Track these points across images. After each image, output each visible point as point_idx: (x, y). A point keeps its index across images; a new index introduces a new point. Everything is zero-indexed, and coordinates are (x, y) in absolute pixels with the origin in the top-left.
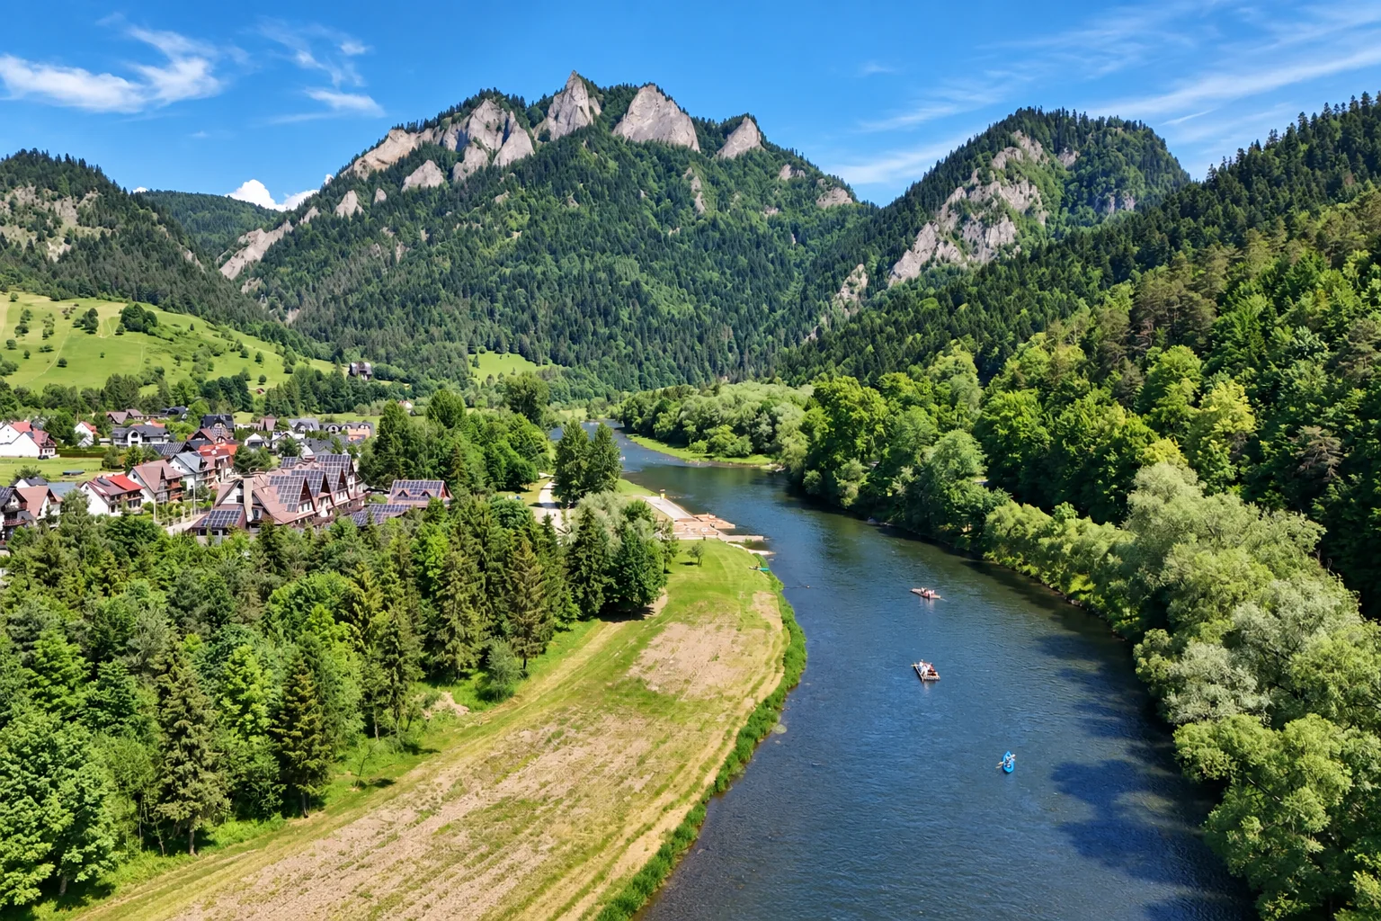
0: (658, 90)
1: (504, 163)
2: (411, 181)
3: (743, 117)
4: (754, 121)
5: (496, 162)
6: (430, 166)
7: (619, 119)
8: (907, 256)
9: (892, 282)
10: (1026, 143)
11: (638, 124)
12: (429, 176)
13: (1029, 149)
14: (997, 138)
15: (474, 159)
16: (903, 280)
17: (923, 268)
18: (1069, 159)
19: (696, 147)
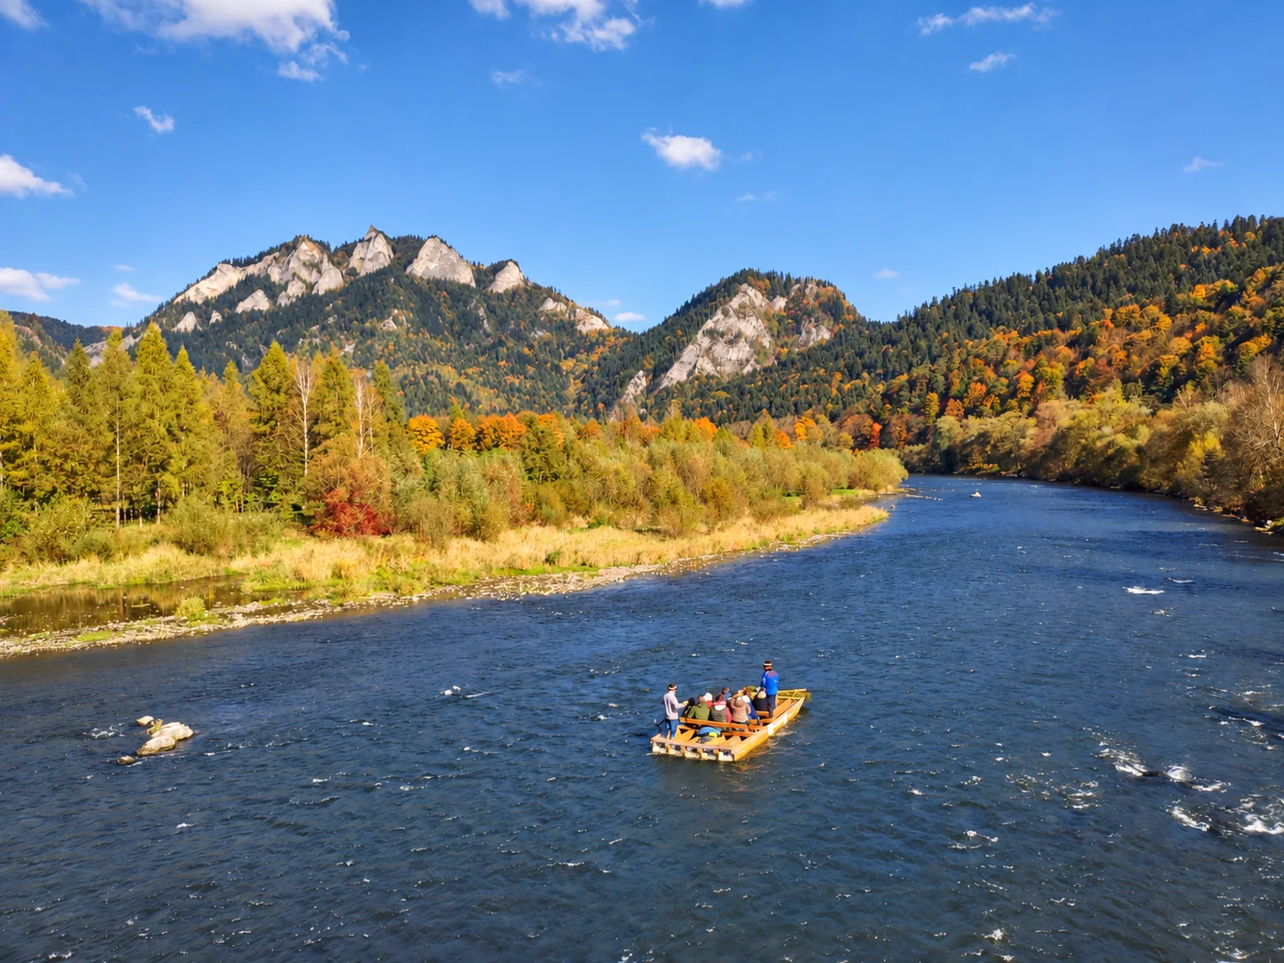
0: (442, 241)
1: (321, 293)
2: (243, 307)
3: (507, 262)
4: (516, 264)
5: (314, 292)
6: (260, 294)
7: (411, 262)
8: (676, 365)
9: (665, 383)
10: (751, 292)
11: (425, 266)
12: (258, 301)
13: (752, 295)
14: (728, 287)
15: (295, 290)
16: (674, 382)
17: (689, 375)
18: (781, 303)
19: (473, 284)
